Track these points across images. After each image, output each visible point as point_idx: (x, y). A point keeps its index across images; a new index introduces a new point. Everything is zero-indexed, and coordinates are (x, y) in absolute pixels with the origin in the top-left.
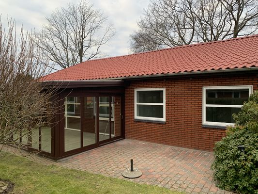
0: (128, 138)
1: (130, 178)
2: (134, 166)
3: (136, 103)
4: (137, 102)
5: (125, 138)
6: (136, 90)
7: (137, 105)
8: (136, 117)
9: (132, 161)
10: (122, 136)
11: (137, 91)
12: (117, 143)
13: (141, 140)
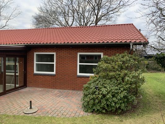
0: (29, 87)
1: (29, 114)
2: (32, 105)
4: (36, 62)
5: (27, 87)
8: (35, 72)
9: (31, 102)
11: (36, 54)
12: (20, 91)
13: (38, 87)
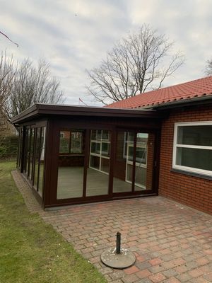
0: (163, 195)
3: (176, 145)
4: (178, 143)
6: (177, 125)
7: (177, 148)
8: (175, 166)
9: (118, 235)
10: (154, 191)
11: (179, 127)
13: (179, 201)
